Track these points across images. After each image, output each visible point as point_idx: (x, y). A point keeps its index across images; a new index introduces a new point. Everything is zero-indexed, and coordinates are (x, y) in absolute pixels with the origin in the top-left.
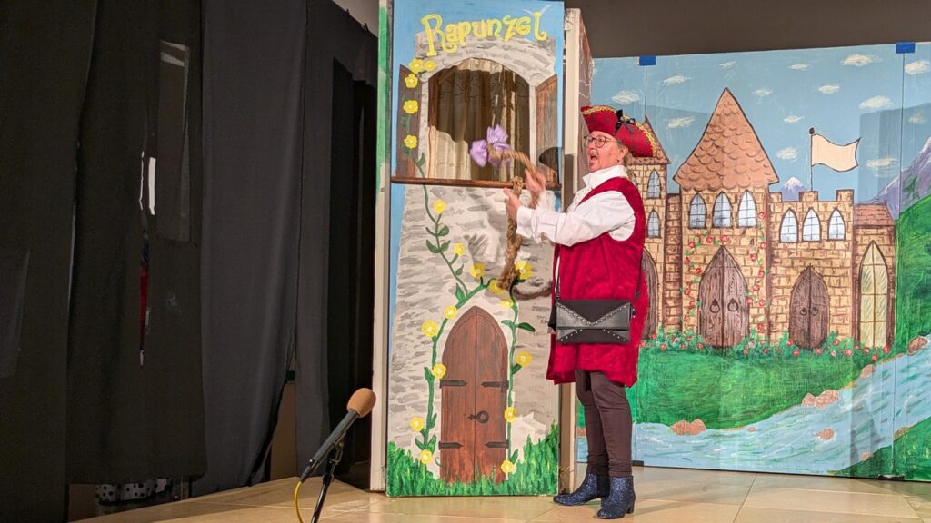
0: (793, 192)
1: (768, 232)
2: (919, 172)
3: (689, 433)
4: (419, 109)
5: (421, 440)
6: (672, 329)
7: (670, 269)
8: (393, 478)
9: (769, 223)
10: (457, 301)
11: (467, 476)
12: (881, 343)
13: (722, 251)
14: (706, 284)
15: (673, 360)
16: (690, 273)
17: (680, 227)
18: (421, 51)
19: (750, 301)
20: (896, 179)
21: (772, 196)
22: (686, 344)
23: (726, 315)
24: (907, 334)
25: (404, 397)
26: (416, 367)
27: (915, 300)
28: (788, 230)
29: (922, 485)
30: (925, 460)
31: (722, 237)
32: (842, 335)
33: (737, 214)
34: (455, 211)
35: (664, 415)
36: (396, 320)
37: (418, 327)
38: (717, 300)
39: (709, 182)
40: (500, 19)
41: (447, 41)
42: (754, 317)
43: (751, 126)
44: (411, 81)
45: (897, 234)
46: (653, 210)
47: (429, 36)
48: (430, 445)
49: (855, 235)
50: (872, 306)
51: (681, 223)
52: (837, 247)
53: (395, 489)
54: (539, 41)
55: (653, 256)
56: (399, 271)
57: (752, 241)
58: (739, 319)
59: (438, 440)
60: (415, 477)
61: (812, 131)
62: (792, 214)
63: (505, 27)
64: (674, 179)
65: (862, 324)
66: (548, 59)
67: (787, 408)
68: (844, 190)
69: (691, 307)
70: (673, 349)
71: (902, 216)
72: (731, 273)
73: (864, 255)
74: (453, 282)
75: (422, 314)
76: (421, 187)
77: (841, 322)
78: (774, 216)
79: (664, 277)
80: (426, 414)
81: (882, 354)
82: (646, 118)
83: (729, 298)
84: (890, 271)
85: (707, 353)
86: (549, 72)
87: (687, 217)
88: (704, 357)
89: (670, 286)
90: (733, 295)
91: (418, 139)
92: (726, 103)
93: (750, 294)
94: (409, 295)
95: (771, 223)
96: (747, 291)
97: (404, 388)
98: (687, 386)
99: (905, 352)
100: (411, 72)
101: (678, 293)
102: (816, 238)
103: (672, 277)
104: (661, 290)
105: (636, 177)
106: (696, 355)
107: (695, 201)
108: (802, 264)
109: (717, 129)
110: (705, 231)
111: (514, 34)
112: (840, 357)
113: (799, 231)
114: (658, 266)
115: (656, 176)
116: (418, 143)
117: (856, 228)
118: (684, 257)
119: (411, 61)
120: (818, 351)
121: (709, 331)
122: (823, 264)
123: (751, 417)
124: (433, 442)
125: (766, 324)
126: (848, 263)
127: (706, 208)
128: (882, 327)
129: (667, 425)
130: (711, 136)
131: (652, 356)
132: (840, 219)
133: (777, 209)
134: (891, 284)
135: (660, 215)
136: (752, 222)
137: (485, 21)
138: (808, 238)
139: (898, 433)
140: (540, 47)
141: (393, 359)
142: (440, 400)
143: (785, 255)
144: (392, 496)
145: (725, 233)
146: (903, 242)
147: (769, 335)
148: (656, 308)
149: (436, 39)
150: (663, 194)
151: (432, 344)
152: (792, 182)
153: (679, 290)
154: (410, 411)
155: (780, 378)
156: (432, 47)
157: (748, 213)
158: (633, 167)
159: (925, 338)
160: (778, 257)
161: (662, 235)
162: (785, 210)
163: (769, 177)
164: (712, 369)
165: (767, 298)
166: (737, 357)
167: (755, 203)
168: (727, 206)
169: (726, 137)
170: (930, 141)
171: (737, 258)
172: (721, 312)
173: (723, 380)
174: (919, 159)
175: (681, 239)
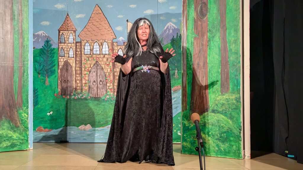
0: (121, 42)
2: (164, 36)
6: (79, 91)
13: (97, 63)
14: (91, 75)
15: (79, 103)
16: (85, 70)
17: (81, 54)
19: (107, 81)
21: (114, 43)
22: (84, 97)
23: (98, 86)
31: (96, 57)
33: (102, 50)
35: (76, 123)
38: (95, 80)
39: (91, 38)
42: (109, 86)
43: (106, 18)
51: (81, 52)
55: (71, 64)
57: (107, 59)
58: (103, 87)
61: (127, 21)
62: (121, 50)
64: (78, 36)
69: (85, 83)
70: (79, 99)
72: (100, 71)
78: (115, 50)
79: (76, 72)
82: (68, 14)
83: (100, 80)
85: (92, 100)
87: (83, 50)
89: (78, 76)
90: (101, 79)
92: (97, 10)
93: (107, 78)
96: (106, 77)
98: (85, 112)
101: (81, 78)
103: (78, 72)
104: (74, 77)
105: (64, 35)
106: (88, 101)
107: (86, 45)
109: (94, 19)
110: (90, 56)
114: (73, 68)
115: (72, 35)
118: (83, 65)
121: (92, 92)
123: (108, 123)
125: (113, 89)
127: (90, 47)
130: (92, 21)
131: (71, 101)
133: (116, 48)
135: (74, 50)
136: (107, 53)
145: (98, 56)
147: (114, 93)
148: (73, 84)
150: (75, 42)
152: (121, 39)
153: (81, 77)
157: (106, 49)
158: (63, 32)
160: (116, 65)
161: (75, 57)
162: (119, 49)
163: (113, 37)
164: (94, 106)
165: (113, 80)
166: (103, 101)
167: (108, 46)
168: (98, 46)
169: (97, 22)
170: (167, 25)
171: (102, 65)
172: (96, 85)
173: (98, 109)
174: (164, 31)
175: (81, 58)
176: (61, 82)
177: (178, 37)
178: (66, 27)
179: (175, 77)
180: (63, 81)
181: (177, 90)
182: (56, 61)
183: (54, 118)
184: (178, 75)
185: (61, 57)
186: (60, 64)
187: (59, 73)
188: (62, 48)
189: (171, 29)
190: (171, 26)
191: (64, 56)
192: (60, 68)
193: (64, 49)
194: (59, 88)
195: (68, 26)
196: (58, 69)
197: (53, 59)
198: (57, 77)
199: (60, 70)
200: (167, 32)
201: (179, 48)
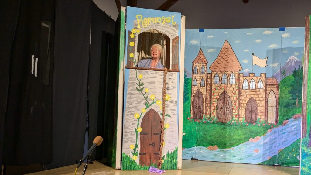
0: (247, 73)
1: (239, 86)
2: (286, 68)
3: (213, 150)
4: (135, 45)
5: (133, 152)
6: (208, 116)
7: (208, 97)
8: (124, 164)
9: (239, 83)
10: (146, 107)
11: (148, 164)
12: (274, 122)
13: (224, 91)
14: (219, 102)
15: (208, 126)
16: (214, 98)
17: (211, 84)
18: (136, 26)
19: (233, 108)
20: (279, 70)
21: (240, 74)
22: (213, 121)
24: (282, 119)
25: (128, 138)
26: (132, 128)
27: (285, 109)
28: (245, 85)
29: (286, 168)
30: (288, 159)
32: (262, 119)
33: (229, 80)
34: (146, 78)
35: (205, 144)
36: (126, 113)
37: (133, 115)
38: (223, 107)
39: (220, 69)
40: (161, 17)
41: (144, 23)
42: (234, 113)
43: (234, 52)
44: (132, 36)
45: (279, 88)
46: (203, 78)
47: (138, 22)
48: (137, 154)
49: (266, 87)
50: (271, 110)
51: (211, 82)
52: (260, 91)
53: (125, 168)
54: (173, 25)
55: (202, 92)
56: (127, 97)
57: (234, 88)
58: (229, 113)
59: (139, 152)
60: (131, 164)
61: (253, 54)
62: (246, 80)
63: (163, 20)
64: (209, 68)
65: (268, 116)
66: (176, 31)
67: (244, 142)
68: (263, 73)
69: (214, 109)
70: (208, 123)
71: (281, 82)
72: (227, 99)
73: (269, 94)
74: (145, 101)
75: (134, 111)
76: (135, 70)
77: (261, 115)
78: (241, 81)
79: (206, 99)
80: (135, 143)
81: (274, 125)
82: (201, 49)
83: (226, 107)
84: (277, 99)
85: (219, 124)
86: (176, 35)
87: (213, 80)
88: (218, 125)
89: (207, 102)
91: (134, 54)
92: (226, 45)
94: (130, 105)
95: (240, 83)
96: (232, 104)
97: (128, 135)
98: (213, 134)
99: (282, 125)
100: (132, 33)
102: (254, 88)
103: (208, 99)
104: (205, 103)
105: (197, 67)
106: (216, 125)
107: (216, 75)
108: (249, 96)
109: (223, 53)
110: (219, 85)
111: (165, 22)
112: (261, 126)
113: (249, 86)
114: (204, 96)
115: (204, 67)
116: (134, 56)
117: (266, 85)
118: (212, 93)
119: (132, 29)
120: (254, 124)
121: (220, 117)
122: (256, 96)
123: (233, 145)
124: (137, 153)
125: (238, 115)
126: (264, 96)
127: (219, 78)
128: (274, 117)
129: (206, 147)
130: (222, 55)
131: (201, 125)
132: (261, 82)
133: (242, 79)
134: (277, 103)
135: (205, 80)
136: (234, 83)
137: (156, 18)
138: (251, 88)
139: (279, 151)
140: (173, 27)
141: (125, 125)
142: (140, 139)
143: (244, 93)
144: (123, 170)
145: (225, 86)
146: (281, 90)
147: (239, 119)
148: (203, 109)
149: (140, 23)
150: (206, 73)
151: (137, 121)
152: (247, 70)
153: (210, 104)
154: (130, 143)
155: (242, 133)
156: (139, 25)
157: (233, 80)
158: (196, 64)
159: (288, 120)
160: (242, 94)
161: (205, 86)
162: (244, 79)
163: (239, 68)
164: (220, 129)
165: (238, 107)
166: (228, 125)
167: (235, 77)
168: (226, 77)
169: (226, 55)
170: (290, 58)
171: (229, 94)
172: (224, 111)
173: (224, 133)
174: (286, 64)
175: (211, 87)
176: (193, 107)
177: (300, 69)
178: (200, 60)
179: (296, 105)
180: (195, 107)
181: (298, 117)
182: (190, 89)
183: (187, 138)
184: (299, 104)
185: (194, 86)
186: (193, 92)
187: (192, 100)
188: (195, 78)
189: (294, 61)
190: (293, 59)
191: (197, 86)
192: (193, 95)
193: (197, 79)
194: (191, 113)
195: (201, 60)
196: (191, 96)
197: (187, 88)
198: (190, 104)
199: (192, 97)
200: (290, 64)
201: (301, 79)
